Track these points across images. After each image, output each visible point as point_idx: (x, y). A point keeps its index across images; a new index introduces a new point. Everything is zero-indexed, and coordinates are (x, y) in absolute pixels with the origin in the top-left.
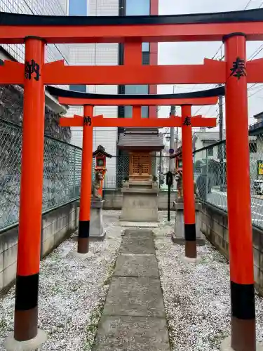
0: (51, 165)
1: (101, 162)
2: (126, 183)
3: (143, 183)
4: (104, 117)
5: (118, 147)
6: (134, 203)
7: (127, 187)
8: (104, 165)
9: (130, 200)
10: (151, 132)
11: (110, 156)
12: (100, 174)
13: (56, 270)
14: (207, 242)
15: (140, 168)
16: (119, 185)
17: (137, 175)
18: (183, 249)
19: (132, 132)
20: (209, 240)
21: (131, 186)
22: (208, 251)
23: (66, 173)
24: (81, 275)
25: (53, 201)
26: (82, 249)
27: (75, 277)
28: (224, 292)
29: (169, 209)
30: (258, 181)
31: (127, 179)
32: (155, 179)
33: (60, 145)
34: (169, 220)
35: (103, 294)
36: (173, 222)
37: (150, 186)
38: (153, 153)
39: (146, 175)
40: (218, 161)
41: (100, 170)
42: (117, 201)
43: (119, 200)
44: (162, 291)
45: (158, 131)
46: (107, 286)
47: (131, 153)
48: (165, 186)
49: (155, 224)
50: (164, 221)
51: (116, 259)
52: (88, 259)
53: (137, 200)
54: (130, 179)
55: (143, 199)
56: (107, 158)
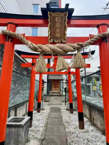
2: (51, 92)
3: (56, 92)
6: (54, 99)
8: (43, 86)
9: (52, 98)
11: (45, 82)
17: (54, 89)
18: (69, 112)
21: (53, 93)
26: (39, 112)
29: (65, 102)
31: (51, 90)
32: (61, 90)
36: (66, 105)
37: (59, 93)
38: (60, 81)
39: (58, 89)
46: (47, 120)
48: (64, 93)
49: (61, 106)
50: (64, 105)
52: (40, 114)
53: (55, 97)
54: (52, 90)
55: (57, 97)
56: (45, 83)
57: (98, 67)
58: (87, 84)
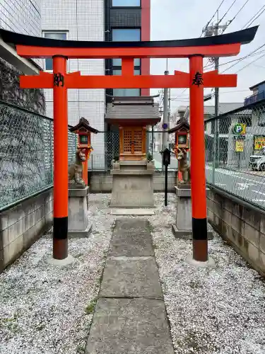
0: (15, 142)
1: (84, 139)
2: (115, 164)
3: (136, 162)
4: (82, 74)
5: (106, 120)
6: (126, 187)
7: (117, 168)
8: (88, 142)
9: (122, 183)
10: (144, 102)
11: (95, 131)
12: (81, 154)
13: (21, 288)
14: (215, 234)
15: (132, 146)
16: (109, 164)
17: (129, 153)
19: (122, 102)
20: (217, 232)
21: (122, 167)
22: (219, 249)
23: (39, 153)
24: (54, 297)
25: (22, 189)
27: (45, 302)
28: (256, 320)
30: (254, 156)
31: (117, 159)
33: (29, 116)
34: (166, 205)
35: (82, 334)
37: (145, 167)
39: (139, 153)
40: (212, 136)
41: (83, 148)
42: (107, 182)
43: (108, 182)
44: (169, 322)
45: (153, 100)
46: (89, 317)
47: (121, 128)
49: (151, 211)
50: (160, 207)
51: (104, 265)
52: (66, 268)
53: (130, 182)
54: (121, 159)
55: (136, 182)
56: (92, 134)
57: (251, 89)
58: (220, 136)
